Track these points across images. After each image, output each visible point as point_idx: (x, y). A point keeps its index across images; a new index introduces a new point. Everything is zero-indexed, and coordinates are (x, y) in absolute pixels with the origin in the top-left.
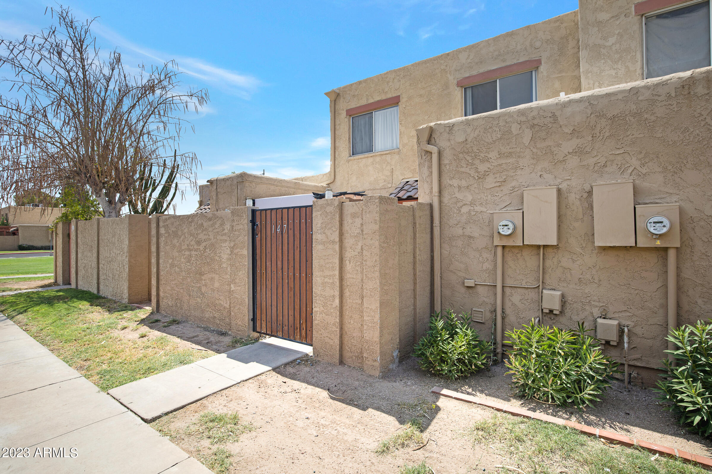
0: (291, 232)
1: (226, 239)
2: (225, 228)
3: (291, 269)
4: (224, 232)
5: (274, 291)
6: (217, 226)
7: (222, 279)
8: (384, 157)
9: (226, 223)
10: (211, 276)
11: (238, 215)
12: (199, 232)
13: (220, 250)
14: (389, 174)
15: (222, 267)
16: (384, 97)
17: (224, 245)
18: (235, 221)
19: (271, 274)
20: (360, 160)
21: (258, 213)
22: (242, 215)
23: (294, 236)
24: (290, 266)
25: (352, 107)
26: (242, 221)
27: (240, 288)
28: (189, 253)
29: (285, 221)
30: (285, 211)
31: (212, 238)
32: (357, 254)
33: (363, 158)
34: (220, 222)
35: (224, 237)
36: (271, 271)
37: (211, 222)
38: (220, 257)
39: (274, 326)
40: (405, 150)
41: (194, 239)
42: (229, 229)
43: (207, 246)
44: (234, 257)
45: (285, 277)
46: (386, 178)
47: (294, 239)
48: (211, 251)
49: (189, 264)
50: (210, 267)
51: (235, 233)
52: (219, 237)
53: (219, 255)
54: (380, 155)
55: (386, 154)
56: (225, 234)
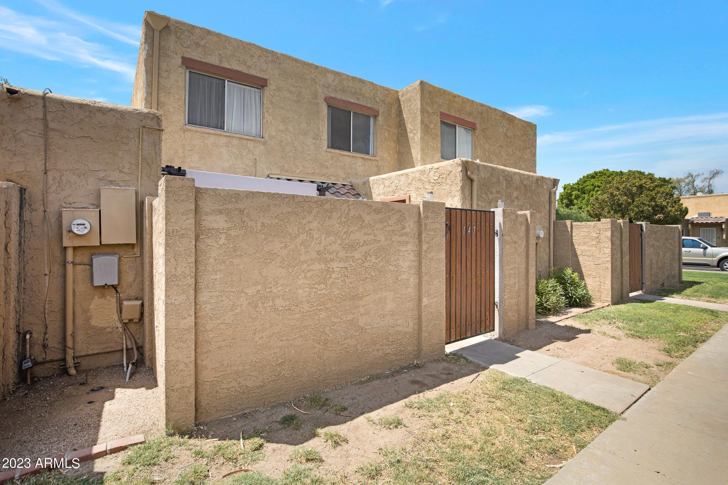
0: (478, 234)
1: (407, 240)
2: (407, 225)
3: (479, 268)
4: (405, 231)
5: (464, 293)
6: (390, 222)
7: (399, 296)
8: (245, 142)
9: (408, 219)
10: (377, 296)
11: (434, 212)
12: (351, 229)
13: (398, 256)
14: (252, 164)
15: (399, 279)
16: (245, 70)
17: (405, 249)
18: (430, 218)
19: (461, 276)
20: (206, 136)
21: (453, 213)
22: (439, 211)
23: (481, 237)
24: (478, 266)
25: (192, 57)
26: (439, 219)
27: (436, 299)
28: (323, 266)
29: (474, 224)
30: (479, 213)
31: (383, 239)
32: (522, 250)
33: (213, 134)
34: (397, 217)
35: (404, 237)
36: (461, 273)
37: (380, 216)
38: (396, 266)
39: (463, 328)
40: (273, 143)
41: (339, 241)
42: (412, 226)
43: (371, 251)
44: (428, 263)
45: (474, 277)
46: (247, 168)
47: (481, 240)
48: (380, 259)
49: (323, 286)
50: (376, 284)
51: (430, 233)
52: (395, 238)
53: (395, 263)
54: (240, 138)
55: (247, 139)
56: (406, 234)
